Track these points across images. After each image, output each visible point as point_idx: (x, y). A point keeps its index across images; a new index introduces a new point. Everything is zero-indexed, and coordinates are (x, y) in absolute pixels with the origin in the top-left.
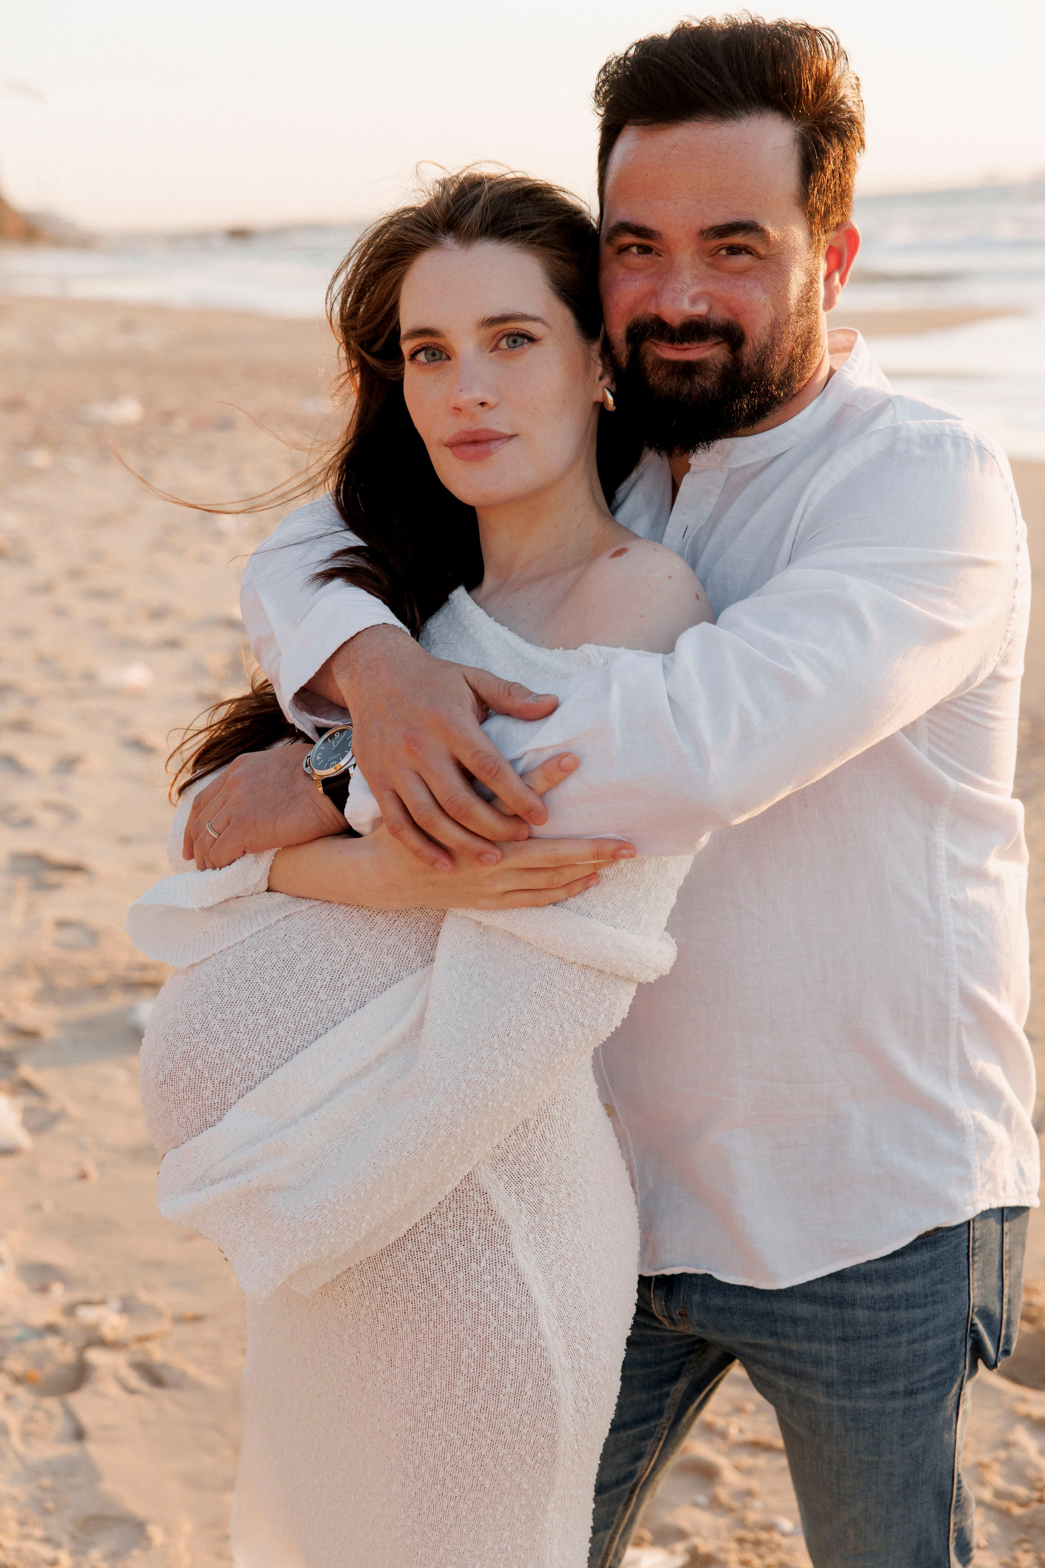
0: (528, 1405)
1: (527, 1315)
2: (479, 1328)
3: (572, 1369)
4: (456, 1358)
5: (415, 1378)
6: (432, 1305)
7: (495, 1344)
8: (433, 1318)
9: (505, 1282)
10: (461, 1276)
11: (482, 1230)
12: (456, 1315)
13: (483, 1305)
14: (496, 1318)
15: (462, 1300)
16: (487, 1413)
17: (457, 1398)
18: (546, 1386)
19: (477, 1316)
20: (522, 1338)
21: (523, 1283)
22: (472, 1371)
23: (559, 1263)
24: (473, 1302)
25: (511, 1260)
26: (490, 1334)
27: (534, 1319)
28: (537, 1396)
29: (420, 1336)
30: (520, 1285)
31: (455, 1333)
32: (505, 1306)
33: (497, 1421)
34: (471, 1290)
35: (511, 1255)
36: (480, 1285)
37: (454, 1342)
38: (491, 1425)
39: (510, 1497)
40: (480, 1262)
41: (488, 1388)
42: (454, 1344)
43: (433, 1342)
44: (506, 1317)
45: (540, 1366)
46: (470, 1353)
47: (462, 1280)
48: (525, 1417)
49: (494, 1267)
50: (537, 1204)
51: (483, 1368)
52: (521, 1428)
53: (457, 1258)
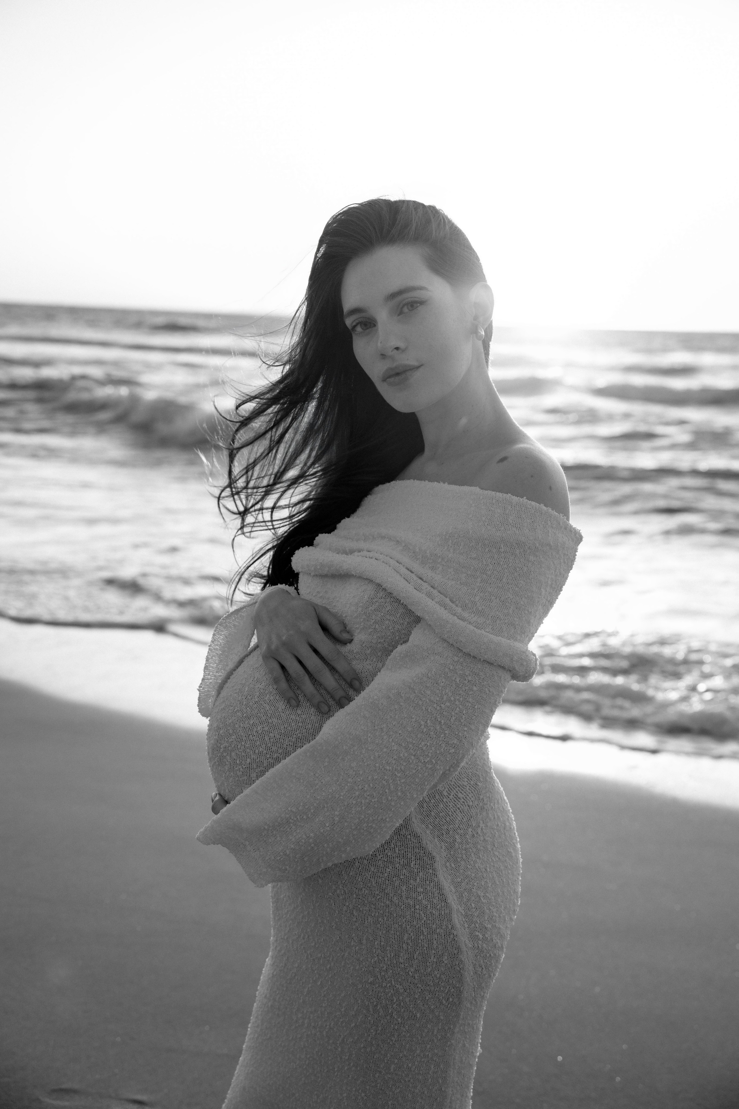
0: (444, 969)
1: (445, 914)
2: (414, 921)
3: (473, 948)
4: (400, 940)
5: (374, 951)
6: (386, 906)
7: (425, 931)
8: (386, 914)
9: (432, 893)
10: (404, 888)
11: (418, 859)
12: (401, 913)
13: (417, 907)
14: (425, 915)
15: (404, 903)
16: (419, 973)
17: (400, 964)
18: (456, 958)
19: (413, 914)
20: (441, 928)
21: (443, 894)
22: (410, 948)
23: (466, 881)
24: (412, 905)
25: (436, 879)
26: (422, 925)
27: (449, 917)
28: (450, 964)
29: (379, 926)
30: (441, 895)
31: (400, 924)
32: (431, 909)
33: (425, 978)
34: (410, 897)
35: (435, 876)
36: (416, 894)
37: (399, 929)
38: (421, 981)
39: (432, 1024)
40: (416, 880)
41: (420, 958)
42: (399, 931)
43: (386, 929)
44: (432, 915)
45: (452, 946)
46: (409, 937)
47: (405, 890)
48: (443, 976)
49: (425, 883)
50: (452, 843)
51: (417, 946)
52: (440, 983)
53: (402, 877)
